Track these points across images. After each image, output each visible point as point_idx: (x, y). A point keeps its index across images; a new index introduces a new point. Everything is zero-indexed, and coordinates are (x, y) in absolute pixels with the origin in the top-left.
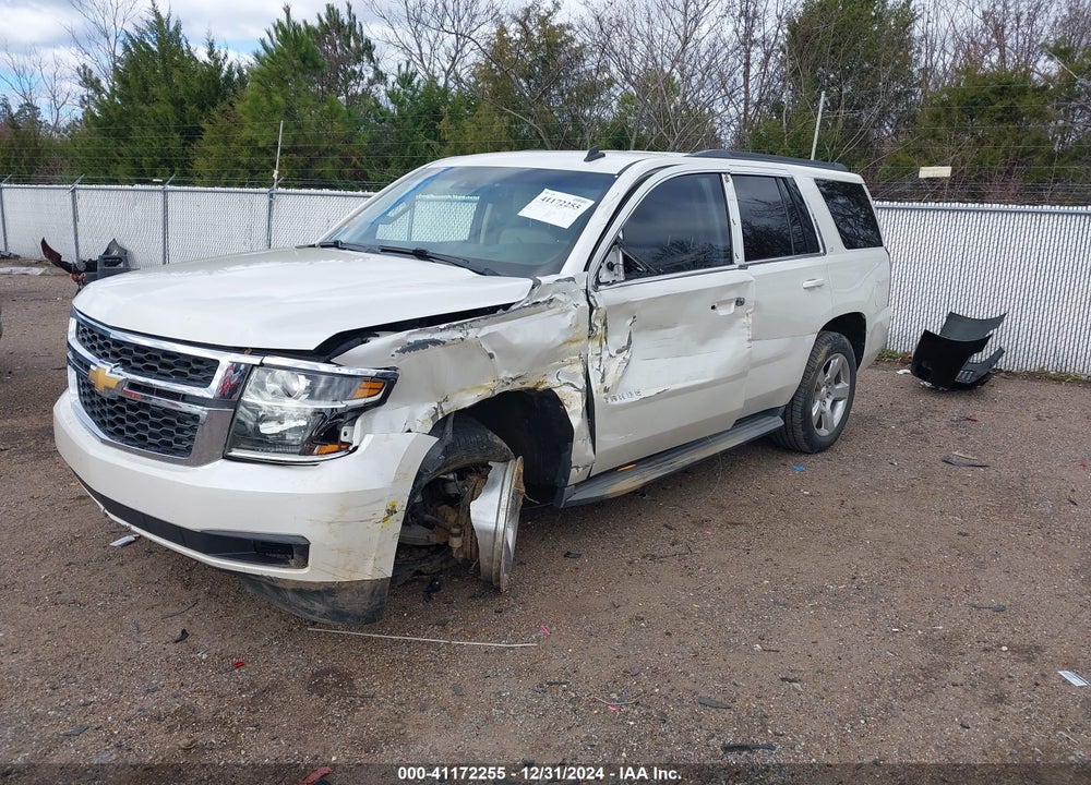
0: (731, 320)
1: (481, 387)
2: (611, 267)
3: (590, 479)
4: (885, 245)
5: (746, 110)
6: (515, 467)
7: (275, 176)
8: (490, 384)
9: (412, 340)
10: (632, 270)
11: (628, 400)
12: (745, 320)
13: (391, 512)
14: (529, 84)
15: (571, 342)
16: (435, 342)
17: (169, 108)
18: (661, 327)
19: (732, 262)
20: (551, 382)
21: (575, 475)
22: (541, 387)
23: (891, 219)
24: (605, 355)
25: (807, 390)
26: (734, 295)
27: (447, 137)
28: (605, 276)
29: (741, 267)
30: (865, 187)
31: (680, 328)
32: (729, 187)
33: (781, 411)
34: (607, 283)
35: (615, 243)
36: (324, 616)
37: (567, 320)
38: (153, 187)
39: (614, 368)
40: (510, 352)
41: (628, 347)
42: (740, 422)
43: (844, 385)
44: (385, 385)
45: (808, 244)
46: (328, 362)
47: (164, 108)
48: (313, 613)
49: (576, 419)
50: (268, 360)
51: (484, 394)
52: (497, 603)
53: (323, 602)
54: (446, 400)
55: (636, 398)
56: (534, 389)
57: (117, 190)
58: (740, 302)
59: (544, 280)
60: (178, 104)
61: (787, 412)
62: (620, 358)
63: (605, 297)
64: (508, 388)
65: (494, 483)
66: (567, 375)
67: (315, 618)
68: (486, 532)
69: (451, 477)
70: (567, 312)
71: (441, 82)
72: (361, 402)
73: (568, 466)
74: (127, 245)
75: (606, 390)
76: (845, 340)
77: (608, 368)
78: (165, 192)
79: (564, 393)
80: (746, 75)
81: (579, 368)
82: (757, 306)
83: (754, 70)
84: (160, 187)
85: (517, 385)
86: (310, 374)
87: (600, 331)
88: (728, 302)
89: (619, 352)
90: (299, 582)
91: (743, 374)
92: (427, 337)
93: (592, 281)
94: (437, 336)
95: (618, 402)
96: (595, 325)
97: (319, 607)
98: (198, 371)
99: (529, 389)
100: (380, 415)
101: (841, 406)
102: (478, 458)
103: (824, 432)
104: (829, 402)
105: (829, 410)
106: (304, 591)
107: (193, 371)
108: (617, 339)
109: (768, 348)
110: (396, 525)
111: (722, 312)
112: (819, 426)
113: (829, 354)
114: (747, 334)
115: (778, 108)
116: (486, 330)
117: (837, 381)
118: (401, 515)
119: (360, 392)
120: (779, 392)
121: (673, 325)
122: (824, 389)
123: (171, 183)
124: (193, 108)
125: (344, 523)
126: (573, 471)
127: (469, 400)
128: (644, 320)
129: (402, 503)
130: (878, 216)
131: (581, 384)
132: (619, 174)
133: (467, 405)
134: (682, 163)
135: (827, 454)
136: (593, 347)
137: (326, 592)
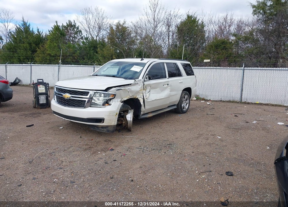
0: (166, 88)
1: (127, 97)
2: (146, 78)
3: (144, 114)
4: (195, 75)
5: (169, 46)
6: (132, 111)
7: (60, 62)
8: (129, 97)
9: (118, 89)
10: (150, 79)
11: (150, 100)
12: (169, 88)
13: (117, 114)
14: (119, 40)
15: (141, 90)
16: (121, 89)
17: (28, 45)
18: (155, 88)
19: (166, 78)
20: (138, 97)
21: (142, 113)
22: (136, 98)
23: (196, 70)
24: (146, 93)
25: (181, 102)
26: (167, 83)
27: (99, 53)
28: (146, 80)
29: (168, 79)
30: (191, 64)
31: (158, 89)
32: (165, 65)
33: (176, 105)
34: (146, 81)
35: (147, 74)
36: (106, 131)
37: (140, 87)
38: (28, 65)
39: (148, 95)
40: (132, 92)
41: (150, 92)
42: (169, 107)
43: (188, 101)
44: (114, 96)
45: (180, 75)
46: (107, 92)
47: (26, 45)
48: (104, 131)
49: (142, 103)
50: (97, 91)
51: (128, 98)
52: (130, 132)
53: (106, 129)
54: (122, 99)
55: (151, 100)
56: (135, 98)
57: (18, 65)
58: (168, 85)
59: (136, 80)
60: (30, 44)
61: (178, 105)
62: (148, 93)
63: (146, 83)
64: (131, 98)
65: (130, 113)
66: (140, 96)
67: (104, 132)
68: (129, 121)
69: (122, 112)
70: (140, 85)
71: (95, 39)
72: (111, 98)
73: (141, 111)
74: (20, 79)
75: (147, 98)
76: (188, 92)
77: (147, 95)
78: (31, 66)
79: (140, 99)
80: (169, 38)
81: (142, 95)
82: (171, 86)
83: (170, 37)
84: (30, 65)
85: (132, 97)
86: (104, 93)
87: (145, 89)
88: (166, 84)
89: (148, 92)
90: (102, 125)
91: (169, 97)
92: (120, 88)
93: (144, 80)
94: (121, 88)
95: (149, 100)
96: (144, 88)
97: (105, 130)
98: (85, 94)
99: (134, 98)
100: (114, 100)
101: (188, 105)
102: (126, 109)
103: (185, 110)
104: (185, 104)
105: (185, 106)
106: (103, 127)
107: (84, 94)
108: (148, 90)
109: (173, 93)
110: (117, 117)
111: (165, 86)
112: (184, 108)
113: (184, 95)
114: (169, 90)
115: (176, 46)
116: (128, 88)
117: (187, 100)
118: (118, 115)
119: (111, 96)
120: (176, 101)
121: (157, 88)
122: (184, 102)
123: (32, 64)
124: (34, 45)
125: (110, 116)
126: (142, 112)
127: (125, 99)
128: (153, 87)
129: (118, 113)
130: (193, 70)
131: (142, 97)
132: (147, 63)
133: (125, 100)
134: (157, 61)
135: (185, 114)
136: (144, 91)
137: (107, 127)
